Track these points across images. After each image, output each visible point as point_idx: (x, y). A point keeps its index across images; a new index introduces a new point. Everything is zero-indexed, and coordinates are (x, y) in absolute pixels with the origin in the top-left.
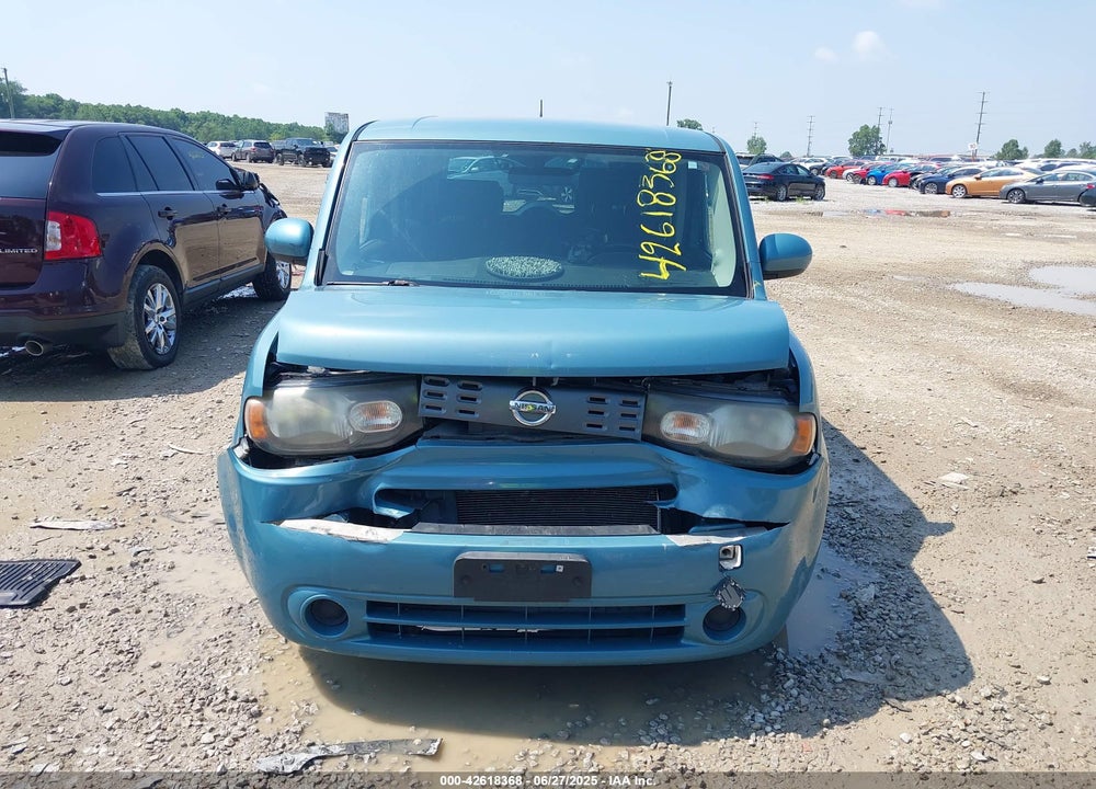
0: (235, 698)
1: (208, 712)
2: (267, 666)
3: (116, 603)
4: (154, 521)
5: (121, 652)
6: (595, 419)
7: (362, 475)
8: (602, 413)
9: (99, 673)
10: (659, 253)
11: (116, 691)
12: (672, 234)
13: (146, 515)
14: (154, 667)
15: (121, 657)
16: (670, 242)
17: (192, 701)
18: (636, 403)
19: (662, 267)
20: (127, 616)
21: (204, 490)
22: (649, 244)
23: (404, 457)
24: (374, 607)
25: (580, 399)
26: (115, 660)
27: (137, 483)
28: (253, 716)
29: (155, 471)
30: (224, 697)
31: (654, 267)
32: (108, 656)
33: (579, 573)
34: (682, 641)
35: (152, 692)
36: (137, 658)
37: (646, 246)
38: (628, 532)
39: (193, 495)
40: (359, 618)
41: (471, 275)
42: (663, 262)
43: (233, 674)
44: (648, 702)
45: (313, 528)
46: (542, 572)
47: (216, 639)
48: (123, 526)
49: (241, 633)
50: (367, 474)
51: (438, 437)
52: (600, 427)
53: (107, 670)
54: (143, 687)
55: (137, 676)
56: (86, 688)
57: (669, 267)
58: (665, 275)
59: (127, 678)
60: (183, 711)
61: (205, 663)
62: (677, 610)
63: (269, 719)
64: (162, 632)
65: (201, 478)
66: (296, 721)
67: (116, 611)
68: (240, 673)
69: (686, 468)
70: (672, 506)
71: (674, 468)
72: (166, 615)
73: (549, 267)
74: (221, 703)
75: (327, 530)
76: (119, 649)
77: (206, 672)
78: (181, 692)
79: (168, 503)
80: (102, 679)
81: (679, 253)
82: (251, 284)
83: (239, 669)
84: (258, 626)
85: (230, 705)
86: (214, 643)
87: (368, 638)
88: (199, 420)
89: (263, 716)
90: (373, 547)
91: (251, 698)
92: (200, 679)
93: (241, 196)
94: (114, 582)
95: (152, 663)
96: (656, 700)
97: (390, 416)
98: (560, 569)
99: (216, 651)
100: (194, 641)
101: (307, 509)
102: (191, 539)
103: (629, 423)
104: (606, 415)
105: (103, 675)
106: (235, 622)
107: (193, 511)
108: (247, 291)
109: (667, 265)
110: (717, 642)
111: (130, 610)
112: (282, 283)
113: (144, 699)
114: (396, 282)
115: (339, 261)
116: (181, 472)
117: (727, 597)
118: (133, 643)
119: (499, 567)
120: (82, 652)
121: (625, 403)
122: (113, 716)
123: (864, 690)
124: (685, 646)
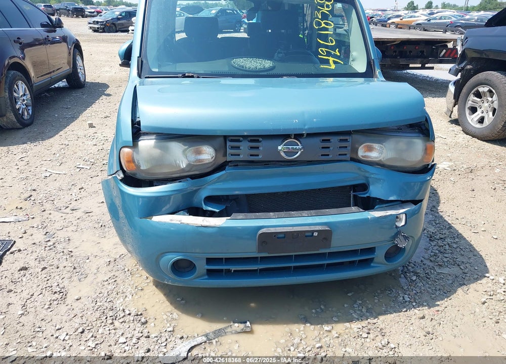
0: (129, 314)
1: (117, 323)
2: (140, 293)
3: (43, 264)
4: (50, 214)
5: (55, 293)
6: (326, 151)
7: (195, 189)
8: (329, 148)
9: (46, 307)
10: (328, 54)
11: (59, 316)
12: (334, 43)
13: (45, 211)
14: (77, 300)
15: (56, 295)
16: (333, 48)
17: (106, 318)
18: (347, 140)
19: (331, 62)
20: (52, 270)
21: (74, 195)
22: (323, 49)
23: (219, 178)
24: (209, 261)
25: (317, 141)
26: (54, 298)
27: (33, 193)
28: (143, 324)
29: (42, 185)
30: (123, 314)
31: (327, 62)
32: (49, 296)
33: (326, 235)
34: (372, 264)
35: (81, 315)
36: (66, 295)
37: (322, 50)
38: (347, 211)
39: (68, 198)
40: (202, 267)
41: (226, 69)
42: (331, 59)
43: (124, 300)
44: (349, 295)
45: (171, 220)
46: (306, 236)
47: (107, 280)
48: (33, 218)
49: (121, 276)
50: (199, 188)
51: (237, 165)
52: (328, 155)
53: (51, 304)
54: (75, 312)
55: (69, 307)
56: (42, 316)
57: (335, 62)
58: (333, 66)
59: (63, 308)
60: (103, 324)
61: (106, 295)
62: (371, 250)
63: (152, 324)
64: (75, 278)
65: (69, 187)
66: (168, 325)
67: (45, 268)
68: (127, 299)
69: (373, 174)
70: (367, 195)
71: (367, 175)
72: (75, 268)
73: (268, 64)
74: (123, 317)
75: (180, 221)
76: (54, 291)
77: (108, 300)
78: (98, 314)
79: (55, 203)
80: (49, 310)
81: (339, 54)
82: (65, 80)
83: (126, 296)
84: (128, 270)
85: (127, 318)
86: (107, 282)
87: (206, 277)
88: (58, 155)
89: (148, 323)
90: (211, 229)
91: (139, 313)
92: (106, 304)
93: (55, 31)
94: (38, 251)
95: (76, 298)
96: (353, 293)
97: (207, 154)
98: (316, 234)
99: (110, 287)
100: (95, 283)
101: (164, 209)
102: (75, 223)
103: (343, 151)
104: (331, 148)
105: (49, 308)
106: (115, 269)
107: (71, 207)
108: (63, 84)
109: (333, 61)
110: (390, 264)
111: (53, 267)
112: (82, 79)
113: (78, 320)
114: (187, 74)
115: (150, 64)
116: (57, 185)
117: (399, 241)
118: (61, 286)
119: (282, 236)
120: (33, 295)
121: (341, 140)
122: (63, 332)
123: (450, 278)
124: (373, 267)
